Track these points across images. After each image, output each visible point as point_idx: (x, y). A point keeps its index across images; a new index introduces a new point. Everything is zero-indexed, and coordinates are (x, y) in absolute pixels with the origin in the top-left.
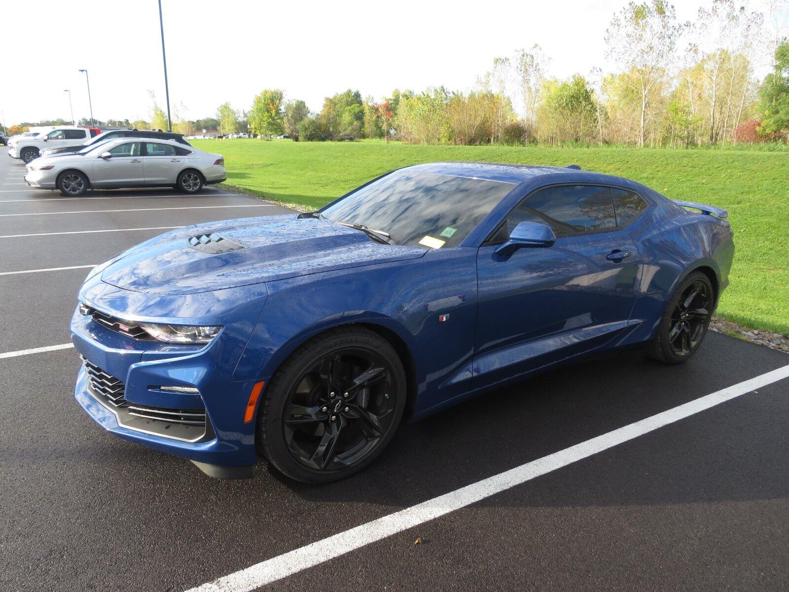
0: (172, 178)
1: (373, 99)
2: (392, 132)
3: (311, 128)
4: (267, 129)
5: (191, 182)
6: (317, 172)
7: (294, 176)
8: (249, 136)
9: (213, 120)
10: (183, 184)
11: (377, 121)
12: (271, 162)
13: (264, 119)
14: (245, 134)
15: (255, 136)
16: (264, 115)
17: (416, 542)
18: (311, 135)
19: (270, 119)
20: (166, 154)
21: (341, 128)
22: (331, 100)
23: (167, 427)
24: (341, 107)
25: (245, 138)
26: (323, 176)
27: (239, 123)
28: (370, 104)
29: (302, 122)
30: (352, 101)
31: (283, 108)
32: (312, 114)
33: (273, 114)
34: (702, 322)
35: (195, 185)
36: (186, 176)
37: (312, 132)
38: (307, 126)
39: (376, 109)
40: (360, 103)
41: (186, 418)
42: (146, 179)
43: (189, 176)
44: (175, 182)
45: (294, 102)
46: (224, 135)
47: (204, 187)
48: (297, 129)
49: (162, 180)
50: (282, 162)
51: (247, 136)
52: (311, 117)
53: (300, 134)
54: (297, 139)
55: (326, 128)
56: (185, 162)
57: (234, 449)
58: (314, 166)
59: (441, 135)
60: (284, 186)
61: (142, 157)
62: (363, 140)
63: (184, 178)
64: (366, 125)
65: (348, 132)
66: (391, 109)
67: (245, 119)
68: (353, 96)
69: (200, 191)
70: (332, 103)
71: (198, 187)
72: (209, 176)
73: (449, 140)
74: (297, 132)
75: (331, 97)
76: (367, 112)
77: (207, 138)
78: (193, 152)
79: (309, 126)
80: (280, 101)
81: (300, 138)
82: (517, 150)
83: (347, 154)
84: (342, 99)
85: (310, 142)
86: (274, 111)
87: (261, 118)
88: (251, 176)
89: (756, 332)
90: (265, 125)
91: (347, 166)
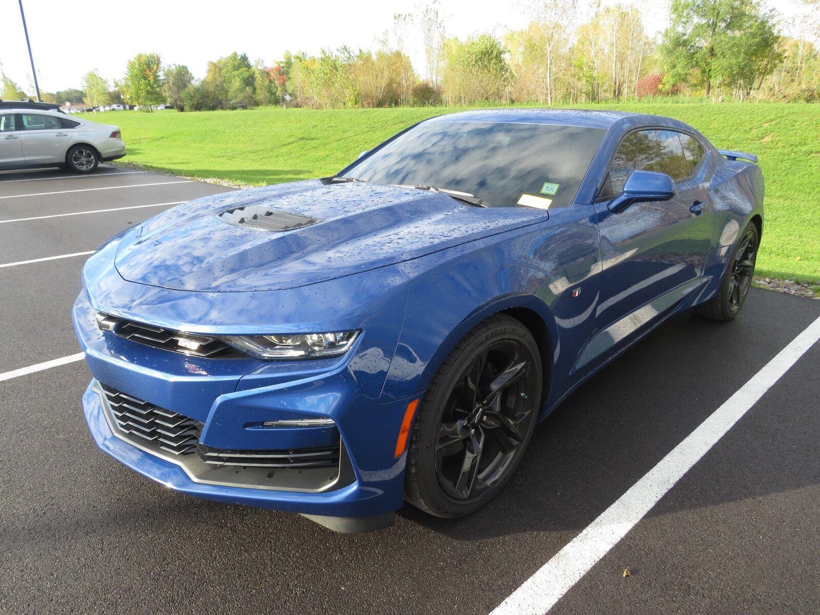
0: (59, 156)
1: (263, 62)
2: (288, 98)
3: (198, 96)
4: (146, 99)
5: (83, 159)
6: (219, 143)
7: (192, 149)
8: (124, 107)
9: (76, 91)
10: (74, 162)
11: (270, 86)
12: (162, 135)
13: (142, 87)
14: (119, 106)
15: (132, 108)
16: (141, 82)
17: (624, 575)
18: (198, 104)
19: (149, 88)
20: (46, 128)
21: (230, 95)
22: (215, 65)
23: (270, 476)
24: (227, 72)
25: (120, 110)
26: (227, 148)
27: (109, 93)
28: (260, 67)
29: (186, 90)
30: (239, 64)
31: (161, 75)
32: (196, 81)
33: (152, 81)
34: (747, 274)
35: (89, 162)
36: (77, 152)
37: (198, 100)
38: (192, 93)
39: (266, 73)
40: (249, 66)
41: (296, 460)
42: (27, 158)
43: (81, 153)
44: (64, 160)
45: (173, 67)
46: (94, 108)
47: (100, 165)
48: (182, 97)
49: (47, 159)
50: (174, 134)
51: (122, 107)
52: (196, 83)
53: (185, 103)
54: (182, 109)
55: (215, 95)
56: (74, 136)
57: (377, 494)
58: (213, 137)
59: (347, 99)
60: (184, 161)
61: (18, 132)
62: (257, 108)
63: (74, 155)
64: (258, 91)
65: (238, 99)
66: (283, 72)
67: (117, 89)
68: (240, 60)
69: (96, 170)
70: (216, 68)
71: (93, 165)
72: (104, 151)
73: (356, 104)
74: (182, 101)
75: (215, 61)
76: (258, 76)
77: (73, 111)
78: (82, 124)
79: (194, 93)
80: (157, 65)
81: (186, 108)
82: (437, 111)
83: (249, 123)
84: (227, 63)
85: (198, 113)
86: (152, 77)
87: (138, 86)
88: (141, 152)
89: (768, 280)
90: (143, 94)
91: (252, 136)
